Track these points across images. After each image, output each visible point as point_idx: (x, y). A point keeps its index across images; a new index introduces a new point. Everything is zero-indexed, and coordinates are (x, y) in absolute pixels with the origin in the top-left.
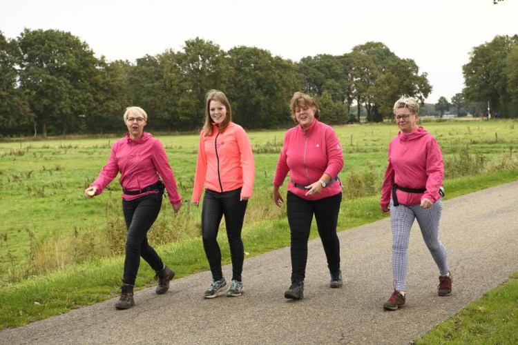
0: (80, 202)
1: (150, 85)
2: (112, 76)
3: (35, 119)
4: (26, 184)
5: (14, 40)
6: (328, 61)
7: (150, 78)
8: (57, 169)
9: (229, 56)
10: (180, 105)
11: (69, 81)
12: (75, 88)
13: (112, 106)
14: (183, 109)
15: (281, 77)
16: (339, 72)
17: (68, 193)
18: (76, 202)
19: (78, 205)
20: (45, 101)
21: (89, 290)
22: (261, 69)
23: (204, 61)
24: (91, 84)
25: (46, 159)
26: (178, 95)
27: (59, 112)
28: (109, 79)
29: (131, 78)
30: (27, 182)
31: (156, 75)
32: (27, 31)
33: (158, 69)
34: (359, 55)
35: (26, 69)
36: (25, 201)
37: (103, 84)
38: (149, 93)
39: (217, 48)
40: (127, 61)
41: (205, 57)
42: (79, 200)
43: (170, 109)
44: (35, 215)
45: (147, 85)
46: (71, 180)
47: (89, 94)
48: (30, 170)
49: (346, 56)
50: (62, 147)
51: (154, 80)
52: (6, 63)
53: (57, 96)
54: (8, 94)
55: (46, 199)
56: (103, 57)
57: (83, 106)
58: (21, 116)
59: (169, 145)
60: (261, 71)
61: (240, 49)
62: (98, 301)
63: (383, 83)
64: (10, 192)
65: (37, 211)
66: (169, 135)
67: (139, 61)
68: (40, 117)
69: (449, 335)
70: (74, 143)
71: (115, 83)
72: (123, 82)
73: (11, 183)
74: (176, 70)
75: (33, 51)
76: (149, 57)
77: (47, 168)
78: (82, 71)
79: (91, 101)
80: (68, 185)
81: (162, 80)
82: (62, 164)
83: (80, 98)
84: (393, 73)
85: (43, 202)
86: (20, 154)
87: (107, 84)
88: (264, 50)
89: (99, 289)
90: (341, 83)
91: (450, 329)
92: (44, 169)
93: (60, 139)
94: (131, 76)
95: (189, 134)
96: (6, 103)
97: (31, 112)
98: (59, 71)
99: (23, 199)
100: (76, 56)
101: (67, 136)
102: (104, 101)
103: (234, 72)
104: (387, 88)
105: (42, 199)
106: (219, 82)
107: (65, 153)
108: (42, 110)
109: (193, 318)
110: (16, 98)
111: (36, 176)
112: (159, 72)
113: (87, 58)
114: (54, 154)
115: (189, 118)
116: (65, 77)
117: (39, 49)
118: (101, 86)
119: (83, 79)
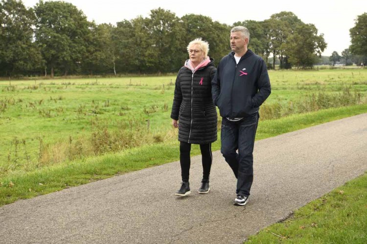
0: (75, 121)
1: (126, 41)
2: (99, 34)
3: (46, 64)
4: (38, 109)
5: (31, 9)
6: (253, 25)
7: (126, 36)
8: (60, 99)
9: (181, 21)
10: (147, 55)
11: (69, 38)
12: (74, 43)
13: (99, 56)
14: (149, 59)
15: (219, 36)
16: (261, 33)
17: (67, 115)
18: (73, 121)
19: (74, 123)
20: (53, 52)
21: (76, 176)
22: (204, 30)
23: (164, 24)
24: (85, 40)
25: (53, 92)
26: (145, 48)
27: (62, 59)
28: (97, 36)
29: (113, 36)
30: (40, 107)
31: (130, 34)
32: (41, 2)
33: (132, 30)
34: (275, 21)
35: (40, 29)
36: (37, 120)
37: (94, 39)
38: (125, 47)
39: (173, 15)
40: (110, 24)
41: (165, 21)
42: (74, 120)
43: (139, 58)
44: (44, 129)
45: (123, 41)
46: (69, 106)
47: (83, 47)
48: (41, 99)
49: (266, 21)
50: (64, 84)
51: (129, 38)
52: (25, 24)
53: (61, 48)
54: (27, 46)
55: (52, 119)
56: (94, 21)
57: (79, 55)
58: (36, 62)
59: (139, 83)
60: (205, 32)
61: (190, 16)
62: (82, 184)
63: (292, 41)
64: (28, 114)
65: (45, 127)
66: (139, 76)
67: (120, 24)
68: (49, 63)
69: (317, 208)
70: (72, 81)
71: (101, 40)
72: (107, 39)
73: (28, 108)
74: (144, 31)
75: (44, 16)
76: (126, 21)
77: (53, 98)
78: (78, 30)
79: (84, 52)
80: (67, 109)
81: (134, 38)
82: (64, 95)
83: (76, 50)
84: (299, 34)
85: (49, 121)
86: (35, 88)
87: (95, 40)
88: (207, 17)
89: (83, 176)
90: (261, 41)
91: (318, 205)
92: (51, 99)
93: (63, 78)
95: (153, 76)
96: (25, 53)
97: (43, 59)
98: (63, 31)
99: (36, 119)
100: (75, 19)
101: (68, 77)
102: (94, 52)
103: (185, 32)
104: (295, 44)
105: (49, 119)
106: (174, 39)
107: (66, 88)
108: (51, 57)
109: (145, 195)
110: (32, 49)
111: (45, 104)
112: (133, 32)
113: (83, 21)
114: (58, 88)
115: (153, 65)
116: (67, 35)
117: (49, 14)
118: (92, 41)
119: (79, 36)
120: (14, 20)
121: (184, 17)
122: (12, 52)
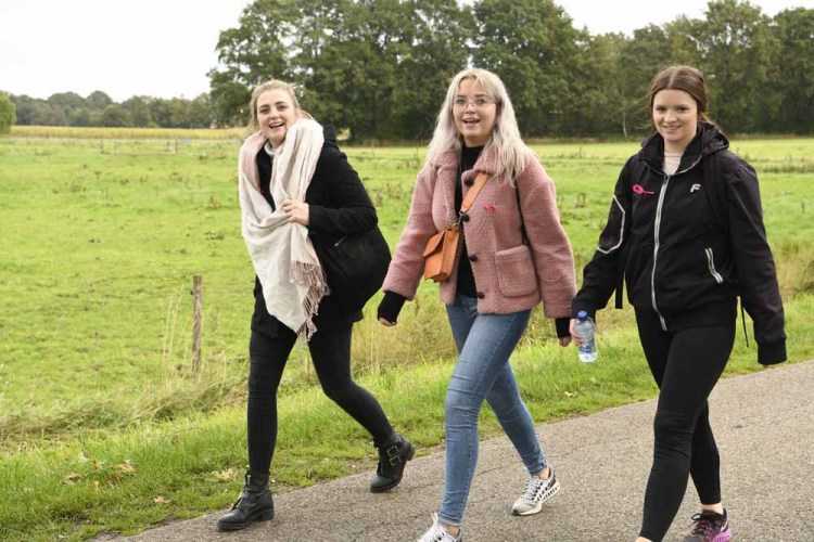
7: (652, 58)
11: (535, 63)
12: (545, 73)
23: (734, 32)
24: (567, 67)
27: (520, 106)
29: (624, 58)
33: (665, 45)
35: (482, 48)
37: (584, 66)
39: (758, 11)
41: (736, 25)
45: (646, 68)
51: (657, 60)
53: (520, 84)
56: (585, 28)
57: (554, 97)
61: (793, 12)
71: (600, 66)
74: (690, 46)
75: (492, 22)
76: (652, 26)
78: (555, 48)
79: (565, 91)
81: (669, 61)
83: (550, 87)
87: (588, 66)
94: (625, 55)
101: (534, 139)
102: (584, 90)
106: (755, 63)
113: (564, 30)
116: (532, 57)
117: (501, 18)
118: (581, 69)
119: (556, 59)
120: (435, 29)
121: (780, 15)
122: (428, 93)
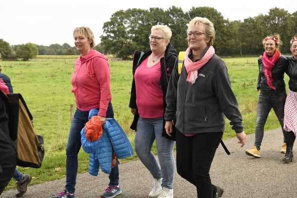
2: (231, 28)
5: (187, 13)
9: (293, 16)
13: (230, 43)
23: (279, 19)
31: (253, 27)
32: (193, 8)
40: (239, 20)
56: (228, 19)
67: (245, 20)
76: (250, 18)
78: (217, 26)
81: (256, 30)
94: (241, 28)
96: (182, 42)
103: (295, 24)
112: (255, 25)
113: (221, 19)
118: (226, 33)
120: (176, 20)
121: (295, 13)
